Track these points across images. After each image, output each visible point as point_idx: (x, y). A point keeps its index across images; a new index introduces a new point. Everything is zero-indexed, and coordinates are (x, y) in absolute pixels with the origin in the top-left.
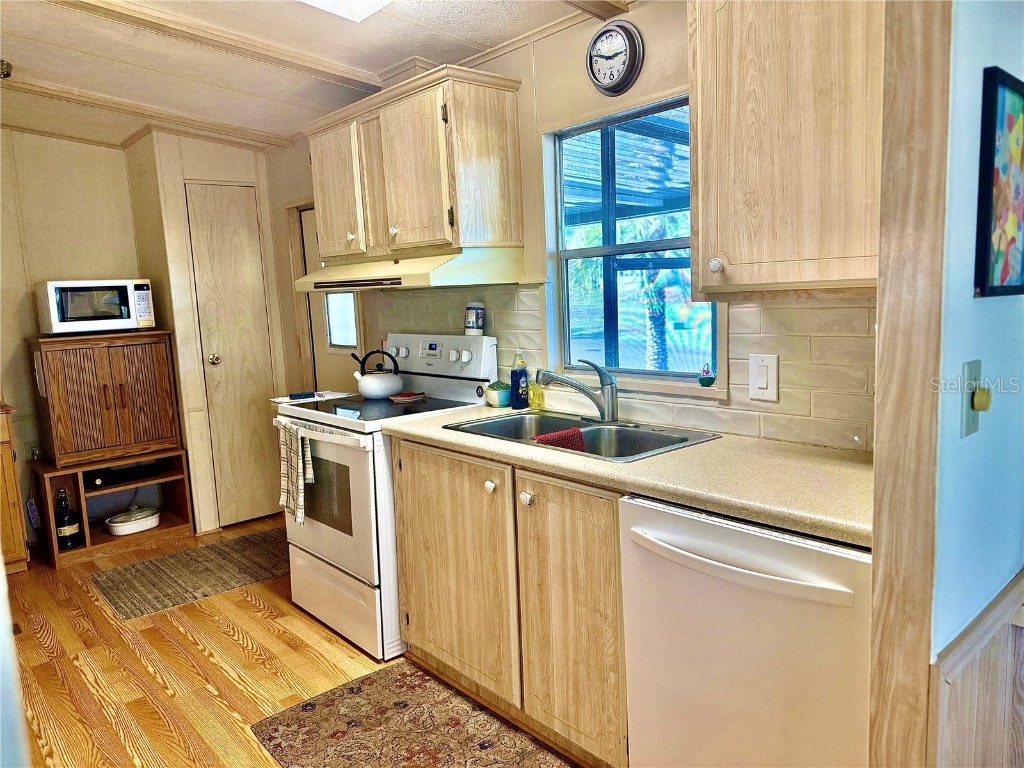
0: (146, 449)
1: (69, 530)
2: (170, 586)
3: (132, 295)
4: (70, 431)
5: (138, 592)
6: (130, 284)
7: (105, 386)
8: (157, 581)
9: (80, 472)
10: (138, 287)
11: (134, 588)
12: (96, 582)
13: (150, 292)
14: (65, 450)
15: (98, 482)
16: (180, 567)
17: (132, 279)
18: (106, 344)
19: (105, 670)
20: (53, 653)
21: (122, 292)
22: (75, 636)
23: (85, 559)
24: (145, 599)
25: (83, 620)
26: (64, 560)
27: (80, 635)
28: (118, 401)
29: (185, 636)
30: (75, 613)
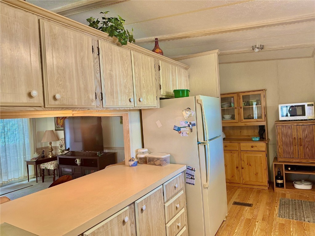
0: (308, 161)
1: (280, 181)
2: (300, 212)
3: (307, 108)
4: (282, 150)
5: (289, 210)
6: (306, 104)
7: (295, 138)
8: (298, 209)
9: (284, 164)
10: (308, 105)
11: (289, 208)
12: (281, 201)
13: (313, 107)
14: (281, 156)
15: (289, 169)
16: (309, 207)
17: (307, 102)
18: (296, 124)
19: (261, 230)
20: (254, 217)
21: (303, 107)
22: (263, 215)
23: (283, 192)
24: (289, 212)
25: (268, 211)
26: (278, 190)
27: (264, 215)
28: (299, 143)
29: (291, 232)
30: (268, 208)
